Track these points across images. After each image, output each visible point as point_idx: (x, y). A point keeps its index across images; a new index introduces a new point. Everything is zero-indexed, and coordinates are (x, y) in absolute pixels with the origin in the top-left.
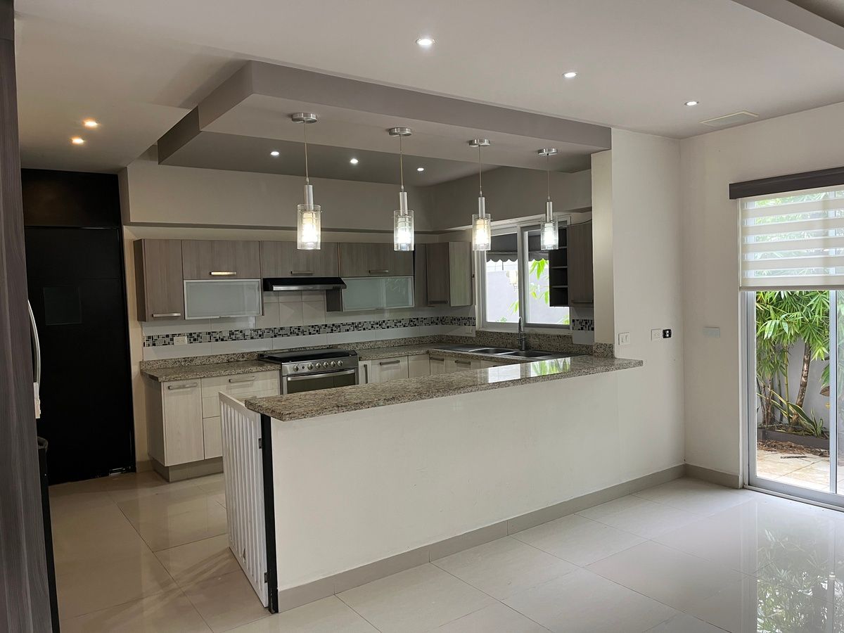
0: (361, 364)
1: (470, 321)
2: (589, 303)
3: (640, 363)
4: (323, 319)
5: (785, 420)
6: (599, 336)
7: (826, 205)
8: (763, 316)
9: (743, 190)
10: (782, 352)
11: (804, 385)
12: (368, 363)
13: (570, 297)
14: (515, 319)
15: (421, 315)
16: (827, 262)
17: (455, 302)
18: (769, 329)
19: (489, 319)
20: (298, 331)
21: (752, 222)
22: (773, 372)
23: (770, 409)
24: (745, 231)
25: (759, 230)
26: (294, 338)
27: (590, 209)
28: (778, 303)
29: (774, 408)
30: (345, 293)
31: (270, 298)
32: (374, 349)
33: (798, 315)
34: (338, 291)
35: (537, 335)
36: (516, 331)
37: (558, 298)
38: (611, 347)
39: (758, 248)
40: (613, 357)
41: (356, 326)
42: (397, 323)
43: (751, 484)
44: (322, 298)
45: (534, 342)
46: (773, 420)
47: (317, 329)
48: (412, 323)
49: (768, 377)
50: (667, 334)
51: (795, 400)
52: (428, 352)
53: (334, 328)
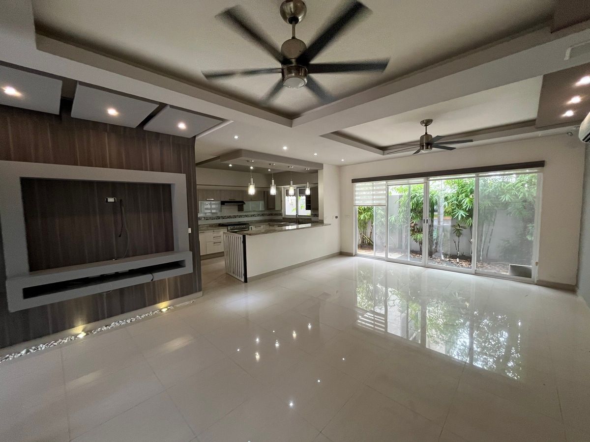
0: (250, 227)
1: (281, 214)
2: (317, 209)
3: (330, 224)
4: (237, 213)
5: (367, 242)
6: (320, 218)
7: (373, 186)
8: (360, 213)
9: (355, 181)
10: (366, 223)
11: (371, 232)
12: (252, 227)
13: (311, 208)
14: (295, 214)
15: (266, 213)
16: (373, 200)
17: (276, 209)
18: (362, 217)
19: (286, 214)
20: (230, 217)
21: (357, 189)
22: (364, 229)
23: (363, 239)
24: (355, 191)
25: (358, 191)
26: (228, 219)
27: (318, 183)
28: (365, 210)
29: (364, 239)
30: (245, 206)
31: (224, 207)
32: (252, 223)
33: (369, 213)
34: (242, 205)
35: (301, 219)
36: (295, 217)
37: (308, 208)
38: (323, 220)
39: (358, 196)
40: (323, 223)
41: (246, 216)
42: (258, 215)
43: (356, 255)
44: (237, 207)
45: (300, 220)
46: (363, 243)
47: (235, 217)
48: (263, 215)
49: (362, 230)
50: (336, 217)
51: (369, 237)
52: (269, 224)
53: (240, 216)
